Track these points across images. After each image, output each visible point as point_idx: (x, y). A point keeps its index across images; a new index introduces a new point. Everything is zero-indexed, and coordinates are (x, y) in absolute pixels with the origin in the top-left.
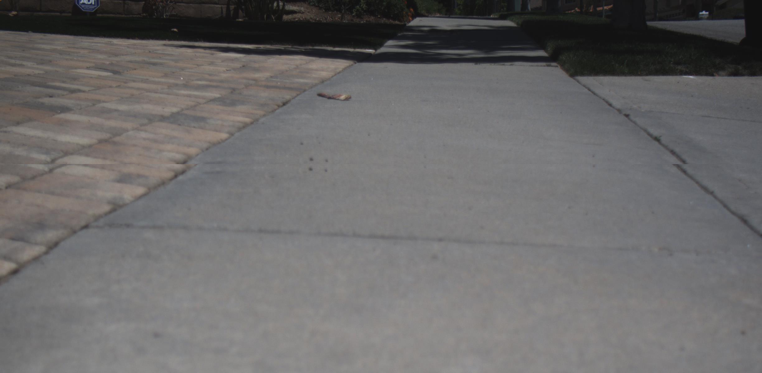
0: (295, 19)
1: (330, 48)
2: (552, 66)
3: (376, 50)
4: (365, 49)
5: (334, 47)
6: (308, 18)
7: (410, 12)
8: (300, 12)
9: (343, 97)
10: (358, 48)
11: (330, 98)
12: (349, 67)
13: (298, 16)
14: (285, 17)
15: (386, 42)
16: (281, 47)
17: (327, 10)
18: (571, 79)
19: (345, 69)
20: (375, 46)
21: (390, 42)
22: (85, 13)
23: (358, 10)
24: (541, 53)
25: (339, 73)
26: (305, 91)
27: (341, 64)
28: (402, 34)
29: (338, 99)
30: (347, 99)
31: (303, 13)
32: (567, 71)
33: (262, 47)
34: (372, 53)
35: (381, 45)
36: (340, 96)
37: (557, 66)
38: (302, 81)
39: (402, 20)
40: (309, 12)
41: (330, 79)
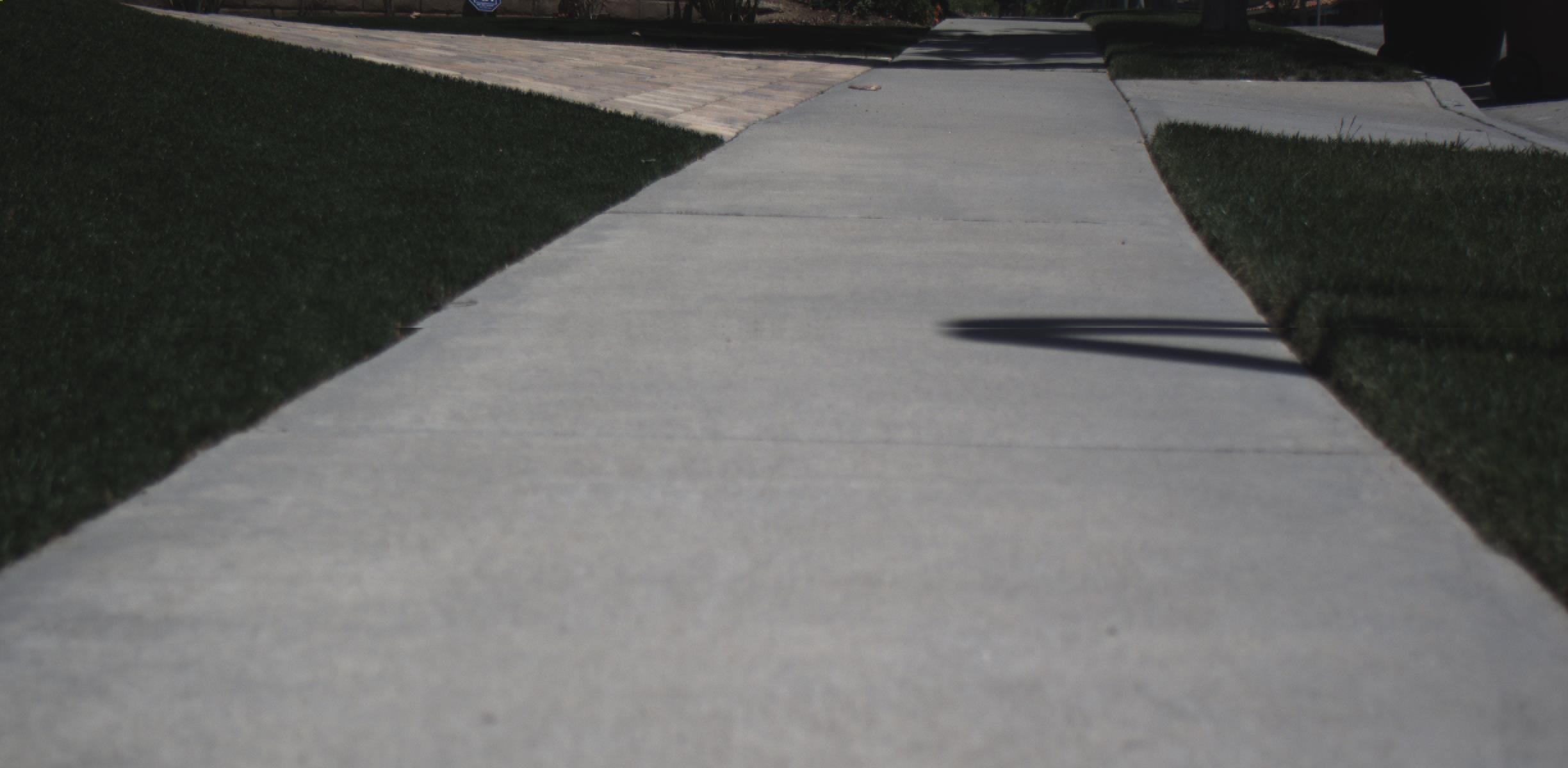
0: (771, 20)
1: (837, 56)
2: (1099, 72)
3: (893, 57)
4: (880, 56)
5: (841, 55)
6: (790, 19)
7: (937, 10)
8: (777, 11)
9: (873, 88)
10: (871, 56)
11: (861, 89)
12: (868, 71)
13: (775, 17)
14: (759, 19)
15: (904, 50)
16: (779, 54)
17: (816, 8)
18: (1111, 82)
19: (863, 73)
20: (892, 54)
21: (910, 50)
22: (481, 14)
23: (860, 8)
24: (1100, 60)
25: (859, 76)
26: (834, 86)
27: (858, 69)
28: (925, 40)
29: (869, 89)
30: (876, 90)
31: (782, 12)
32: (1110, 75)
33: (754, 53)
34: (890, 60)
35: (899, 52)
36: (870, 87)
37: (1105, 72)
38: (823, 79)
39: (924, 21)
40: (790, 11)
41: (853, 79)
